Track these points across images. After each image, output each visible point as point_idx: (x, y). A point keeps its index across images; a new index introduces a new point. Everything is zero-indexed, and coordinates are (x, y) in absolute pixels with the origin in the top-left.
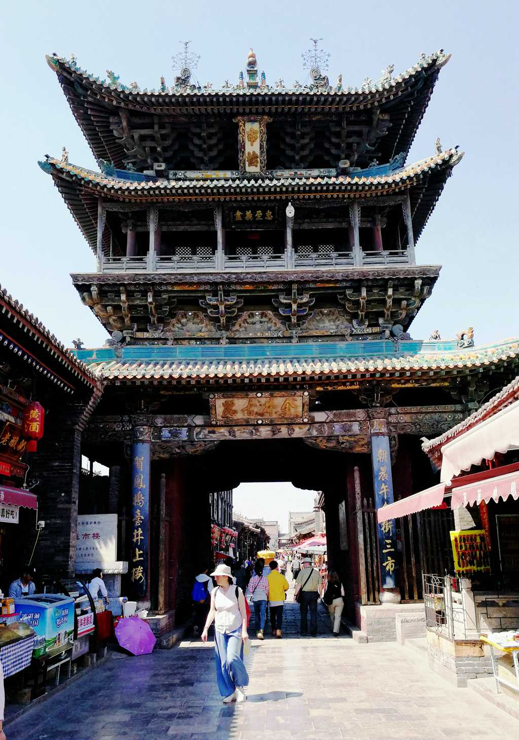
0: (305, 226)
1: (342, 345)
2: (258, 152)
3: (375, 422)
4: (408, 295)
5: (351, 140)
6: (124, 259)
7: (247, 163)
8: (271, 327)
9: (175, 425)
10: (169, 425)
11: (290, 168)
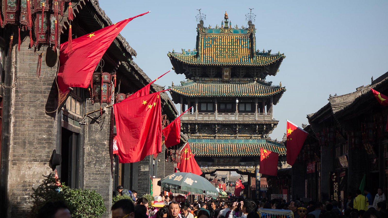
2: (228, 75)
3: (257, 165)
7: (224, 77)
8: (230, 133)
11: (238, 77)
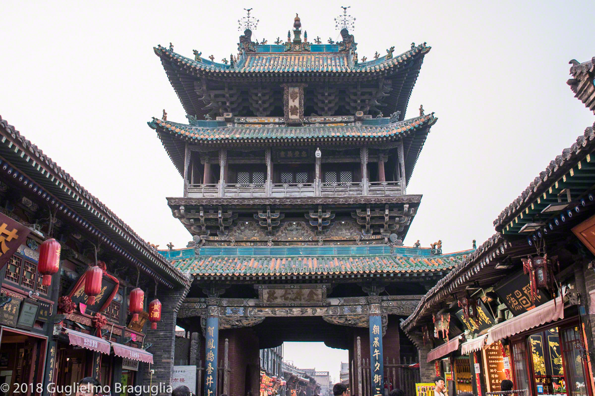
0: (330, 161)
1: (354, 248)
2: (298, 106)
3: (372, 306)
4: (400, 214)
5: (364, 97)
6: (203, 186)
7: (290, 113)
8: (304, 233)
9: (236, 305)
10: (231, 305)
11: (321, 115)
